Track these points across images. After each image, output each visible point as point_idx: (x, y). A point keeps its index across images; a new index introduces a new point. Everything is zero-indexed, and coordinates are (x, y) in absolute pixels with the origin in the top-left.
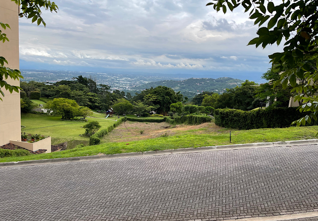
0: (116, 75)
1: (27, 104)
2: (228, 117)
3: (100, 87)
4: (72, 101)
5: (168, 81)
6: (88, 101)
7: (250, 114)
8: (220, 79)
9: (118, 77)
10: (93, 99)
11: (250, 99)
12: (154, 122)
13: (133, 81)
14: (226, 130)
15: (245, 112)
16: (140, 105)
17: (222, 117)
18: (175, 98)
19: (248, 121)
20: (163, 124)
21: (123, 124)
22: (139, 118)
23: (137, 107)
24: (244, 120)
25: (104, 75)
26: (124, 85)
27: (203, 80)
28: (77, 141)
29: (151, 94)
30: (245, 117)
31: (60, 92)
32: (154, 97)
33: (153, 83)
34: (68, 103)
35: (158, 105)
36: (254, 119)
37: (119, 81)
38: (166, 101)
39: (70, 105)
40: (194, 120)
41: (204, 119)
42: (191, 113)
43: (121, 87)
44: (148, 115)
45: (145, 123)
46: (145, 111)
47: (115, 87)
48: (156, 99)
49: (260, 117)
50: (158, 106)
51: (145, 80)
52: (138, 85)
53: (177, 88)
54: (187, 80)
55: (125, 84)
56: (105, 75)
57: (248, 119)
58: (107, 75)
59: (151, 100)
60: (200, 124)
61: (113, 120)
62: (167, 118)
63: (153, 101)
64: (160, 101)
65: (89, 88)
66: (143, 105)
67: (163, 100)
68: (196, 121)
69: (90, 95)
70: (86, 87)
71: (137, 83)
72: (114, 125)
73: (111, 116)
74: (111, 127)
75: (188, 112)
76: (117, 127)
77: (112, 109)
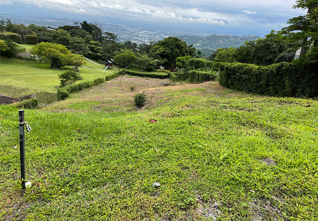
0: (136, 28)
1: (9, 46)
2: (235, 74)
4: (61, 47)
5: (189, 36)
6: (88, 50)
7: (267, 70)
8: (245, 37)
9: (137, 30)
10: (96, 48)
11: (273, 54)
13: (152, 35)
14: (230, 92)
15: (260, 67)
16: (145, 57)
17: (228, 74)
18: (187, 52)
19: (262, 81)
20: (166, 81)
21: (120, 78)
22: (142, 73)
23: (140, 59)
24: (257, 80)
25: (123, 26)
27: (227, 37)
28: (48, 93)
29: (158, 46)
30: (259, 75)
31: (57, 37)
32: (162, 50)
34: (56, 49)
35: (165, 58)
36: (272, 79)
37: (138, 34)
38: (175, 54)
39: (58, 51)
40: (197, 77)
41: (207, 76)
42: (196, 68)
43: (140, 41)
44: (153, 70)
45: (145, 78)
46: (150, 65)
47: (134, 40)
48: (164, 52)
49: (282, 76)
50: (166, 60)
51: (165, 34)
52: (157, 39)
53: (198, 45)
54: (209, 36)
55: (144, 37)
56: (125, 27)
57: (263, 78)
58: (126, 27)
59: (158, 52)
60: (202, 83)
61: (112, 72)
62: (171, 74)
63: (161, 53)
64: (168, 55)
65: (94, 36)
66: (148, 57)
67: (171, 53)
68: (198, 79)
69: (92, 43)
70: (90, 34)
71: (157, 37)
72: (106, 78)
73: (110, 67)
74: (100, 79)
75: (193, 67)
76: (110, 80)
77: (112, 60)
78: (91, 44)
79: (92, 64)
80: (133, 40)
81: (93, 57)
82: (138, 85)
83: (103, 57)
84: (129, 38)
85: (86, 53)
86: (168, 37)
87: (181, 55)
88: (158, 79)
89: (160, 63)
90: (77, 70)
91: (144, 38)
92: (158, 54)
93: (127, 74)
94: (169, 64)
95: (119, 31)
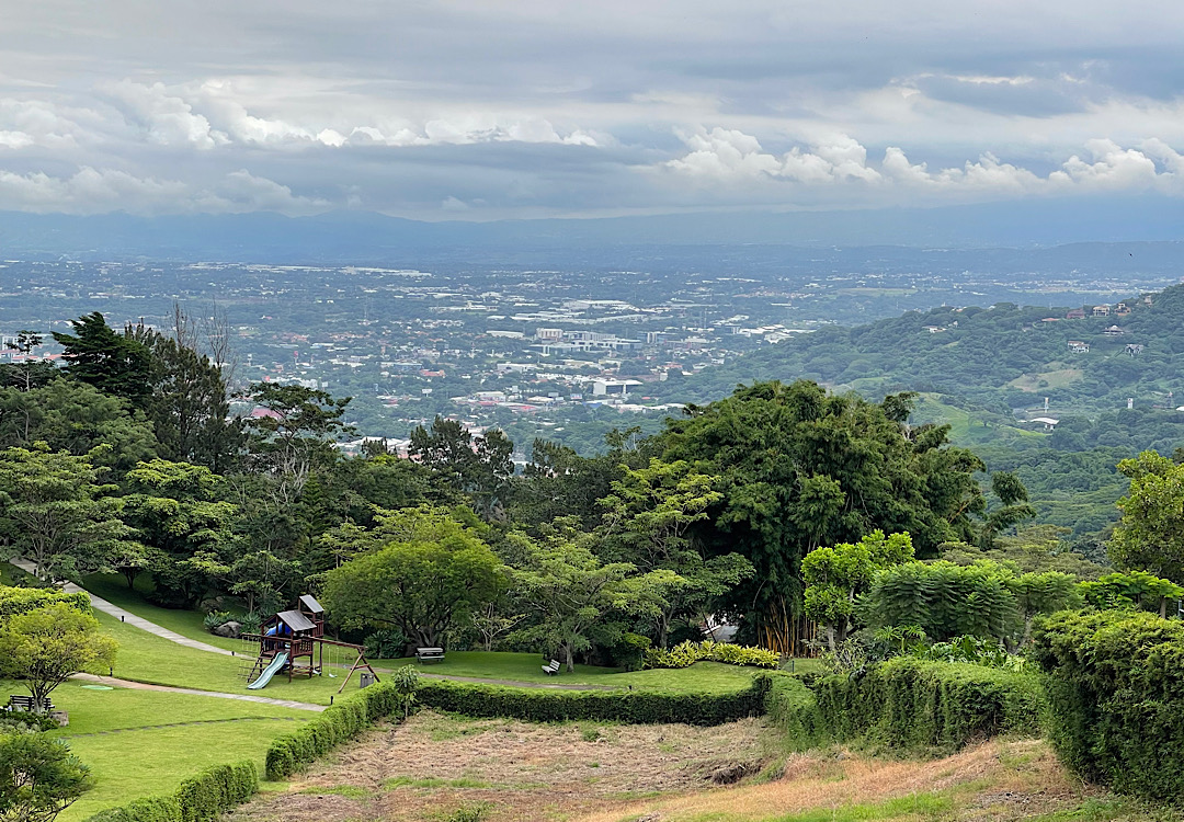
0: (510, 283)
3: (260, 412)
5: (970, 312)
9: (519, 300)
10: (183, 516)
12: (667, 721)
13: (652, 326)
16: (568, 559)
17: (1081, 688)
18: (901, 488)
20: (735, 740)
21: (373, 748)
22: (550, 687)
23: (533, 578)
25: (399, 281)
26: (570, 363)
29: (670, 460)
32: (698, 490)
33: (831, 339)
35: (734, 555)
37: (530, 329)
38: (807, 517)
43: (545, 389)
44: (636, 652)
45: (574, 730)
46: (612, 615)
48: (715, 509)
50: (738, 568)
51: (764, 313)
52: (697, 360)
54: (1155, 297)
55: (581, 355)
56: (411, 282)
58: (426, 282)
59: (669, 509)
61: (310, 702)
62: (776, 686)
63: (692, 519)
64: (754, 525)
65: (162, 418)
66: (594, 561)
67: (778, 510)
68: (939, 719)
69: (153, 484)
70: (131, 411)
71: (695, 339)
72: (273, 757)
73: (300, 663)
74: (224, 775)
75: (912, 630)
76: (302, 771)
77: (314, 605)
78: (141, 487)
79: (152, 655)
80: (486, 387)
81: (161, 588)
82: (510, 794)
83: (237, 587)
84: (447, 370)
85: (106, 569)
86: (784, 335)
87: (854, 517)
88: (680, 727)
89: (691, 598)
90: (41, 711)
91: (578, 365)
92: (671, 526)
93: (432, 705)
94: (768, 593)
95: (366, 323)
